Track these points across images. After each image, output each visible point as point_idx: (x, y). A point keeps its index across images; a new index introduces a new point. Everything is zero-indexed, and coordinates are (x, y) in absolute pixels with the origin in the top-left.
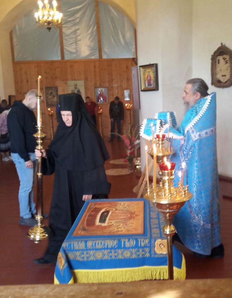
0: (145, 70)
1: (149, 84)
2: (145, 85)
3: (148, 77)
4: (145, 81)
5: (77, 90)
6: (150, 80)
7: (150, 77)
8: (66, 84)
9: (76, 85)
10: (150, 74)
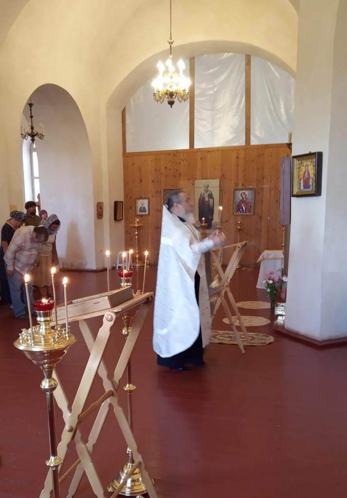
0: (302, 163)
1: (306, 186)
2: (300, 187)
3: (305, 173)
4: (300, 180)
5: (208, 193)
6: (309, 178)
7: (308, 174)
8: (193, 184)
9: (208, 187)
10: (309, 169)
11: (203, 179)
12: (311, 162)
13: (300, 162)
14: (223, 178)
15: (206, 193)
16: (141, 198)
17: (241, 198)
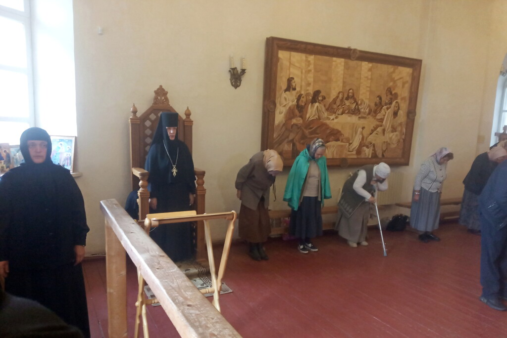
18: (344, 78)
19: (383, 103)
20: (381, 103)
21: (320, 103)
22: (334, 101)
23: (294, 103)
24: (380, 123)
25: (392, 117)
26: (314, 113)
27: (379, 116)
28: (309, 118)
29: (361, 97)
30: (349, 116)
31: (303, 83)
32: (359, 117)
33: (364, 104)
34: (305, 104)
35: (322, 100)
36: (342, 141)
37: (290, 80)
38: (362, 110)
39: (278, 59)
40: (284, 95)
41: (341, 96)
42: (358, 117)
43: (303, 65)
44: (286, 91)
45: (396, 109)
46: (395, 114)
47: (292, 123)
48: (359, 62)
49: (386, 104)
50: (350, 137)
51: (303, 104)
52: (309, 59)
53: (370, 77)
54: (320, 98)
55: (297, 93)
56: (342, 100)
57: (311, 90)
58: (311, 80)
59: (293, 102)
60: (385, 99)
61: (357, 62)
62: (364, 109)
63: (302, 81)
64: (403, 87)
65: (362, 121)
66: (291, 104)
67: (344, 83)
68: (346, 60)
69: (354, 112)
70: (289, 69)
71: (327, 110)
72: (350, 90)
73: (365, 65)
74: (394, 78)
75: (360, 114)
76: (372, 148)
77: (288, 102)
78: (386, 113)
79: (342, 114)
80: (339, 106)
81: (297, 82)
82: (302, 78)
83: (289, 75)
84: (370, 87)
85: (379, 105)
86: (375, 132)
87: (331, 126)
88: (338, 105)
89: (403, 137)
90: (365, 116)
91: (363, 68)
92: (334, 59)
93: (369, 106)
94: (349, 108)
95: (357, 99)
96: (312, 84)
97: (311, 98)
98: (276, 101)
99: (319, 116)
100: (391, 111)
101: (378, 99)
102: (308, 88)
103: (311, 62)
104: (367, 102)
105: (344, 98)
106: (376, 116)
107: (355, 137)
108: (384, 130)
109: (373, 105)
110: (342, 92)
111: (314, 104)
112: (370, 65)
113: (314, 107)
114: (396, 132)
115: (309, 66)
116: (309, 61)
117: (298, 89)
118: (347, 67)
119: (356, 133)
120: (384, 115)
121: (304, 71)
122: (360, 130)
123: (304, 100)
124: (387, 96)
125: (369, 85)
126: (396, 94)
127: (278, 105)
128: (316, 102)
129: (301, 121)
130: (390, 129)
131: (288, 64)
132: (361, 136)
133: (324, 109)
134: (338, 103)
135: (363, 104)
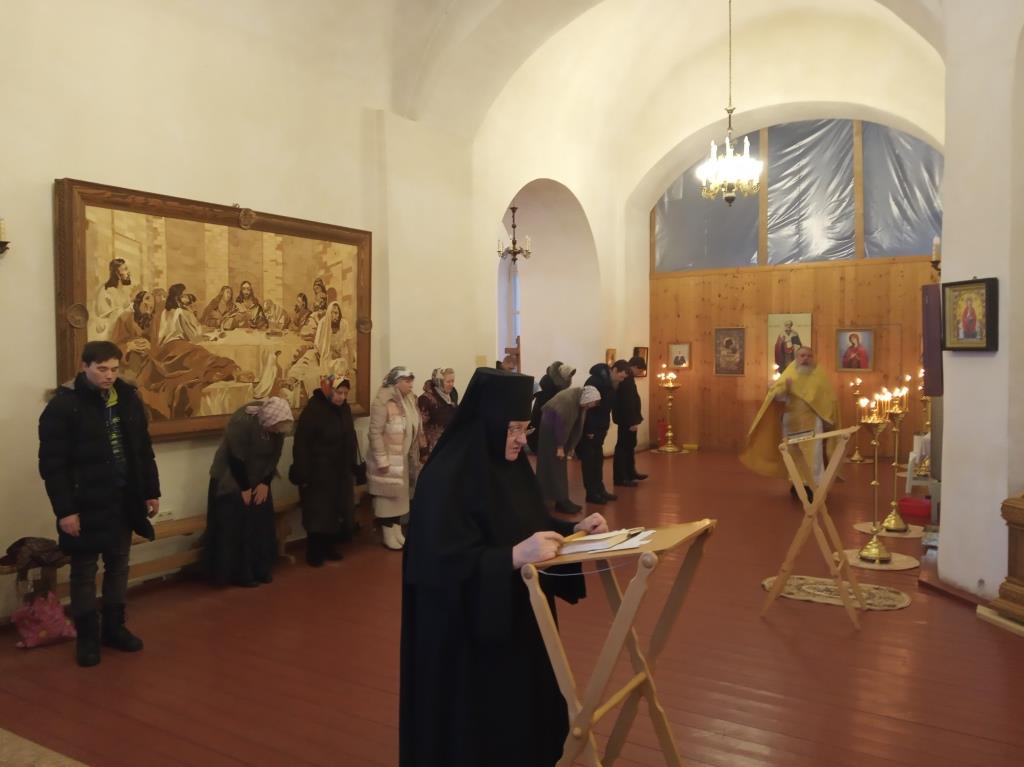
0: (960, 295)
1: (970, 333)
2: (958, 335)
3: (966, 313)
4: (958, 323)
5: (792, 335)
6: (973, 321)
7: (973, 313)
8: (766, 321)
9: (791, 325)
10: (973, 306)
11: (782, 313)
12: (978, 293)
13: (957, 293)
14: (816, 311)
15: (789, 334)
16: (677, 342)
17: (851, 344)
18: (229, 261)
19: (311, 308)
20: (306, 308)
21: (183, 308)
22: (215, 305)
23: (128, 310)
24: (310, 343)
25: (331, 331)
26: (173, 329)
27: (305, 331)
28: (164, 338)
29: (267, 296)
30: (248, 332)
31: (146, 272)
32: (268, 334)
33: (275, 308)
34: (154, 312)
35: (189, 303)
36: (238, 380)
37: (115, 265)
38: (272, 320)
39: (86, 223)
40: (105, 294)
41: (226, 295)
42: (264, 333)
43: (144, 235)
44: (108, 285)
45: (336, 316)
46: (335, 325)
47: (128, 351)
48: (258, 233)
49: (316, 308)
50: (254, 371)
51: (149, 312)
52: (155, 225)
53: (280, 261)
54: (185, 300)
55: (133, 291)
56: (230, 302)
57: (164, 284)
58: (162, 264)
59: (125, 308)
60: (313, 300)
61: (253, 232)
62: (276, 319)
63: (141, 265)
64: (344, 278)
65: (274, 342)
66: (121, 311)
67: (231, 270)
68: (232, 229)
69: (256, 324)
70: (113, 244)
71: (201, 321)
72: (245, 282)
73: (270, 239)
74: (326, 263)
75: (267, 327)
76: (299, 390)
77: (113, 308)
78: (319, 325)
79: (233, 329)
80: (225, 313)
81: (130, 268)
82: (141, 260)
83: (113, 254)
84: (282, 278)
85: (303, 311)
86: (301, 360)
87: (212, 351)
88: (223, 311)
89: (355, 365)
90: (278, 330)
91: (265, 244)
92: (208, 226)
93: (284, 312)
94: (245, 318)
95: (260, 299)
96: (165, 271)
97: (164, 299)
98: (88, 308)
99: (185, 335)
100: (326, 321)
101: (300, 299)
102: (156, 280)
103: (160, 230)
104: (279, 304)
105: (235, 299)
106: (299, 331)
107: (264, 370)
108: (318, 355)
109: (291, 311)
110: (227, 287)
111: (173, 310)
112: (279, 239)
113: (172, 315)
114: (339, 357)
115: (156, 238)
116: (156, 229)
117: (135, 282)
118: (234, 242)
119: (265, 364)
120: (316, 329)
121: (145, 248)
122: (272, 357)
123: (151, 303)
124: (316, 293)
125: (281, 275)
126: (332, 290)
127: (92, 315)
128: (176, 307)
129: (148, 345)
130: (329, 353)
131: (109, 233)
132: (275, 369)
133: (194, 320)
134: (222, 307)
135: (272, 309)
